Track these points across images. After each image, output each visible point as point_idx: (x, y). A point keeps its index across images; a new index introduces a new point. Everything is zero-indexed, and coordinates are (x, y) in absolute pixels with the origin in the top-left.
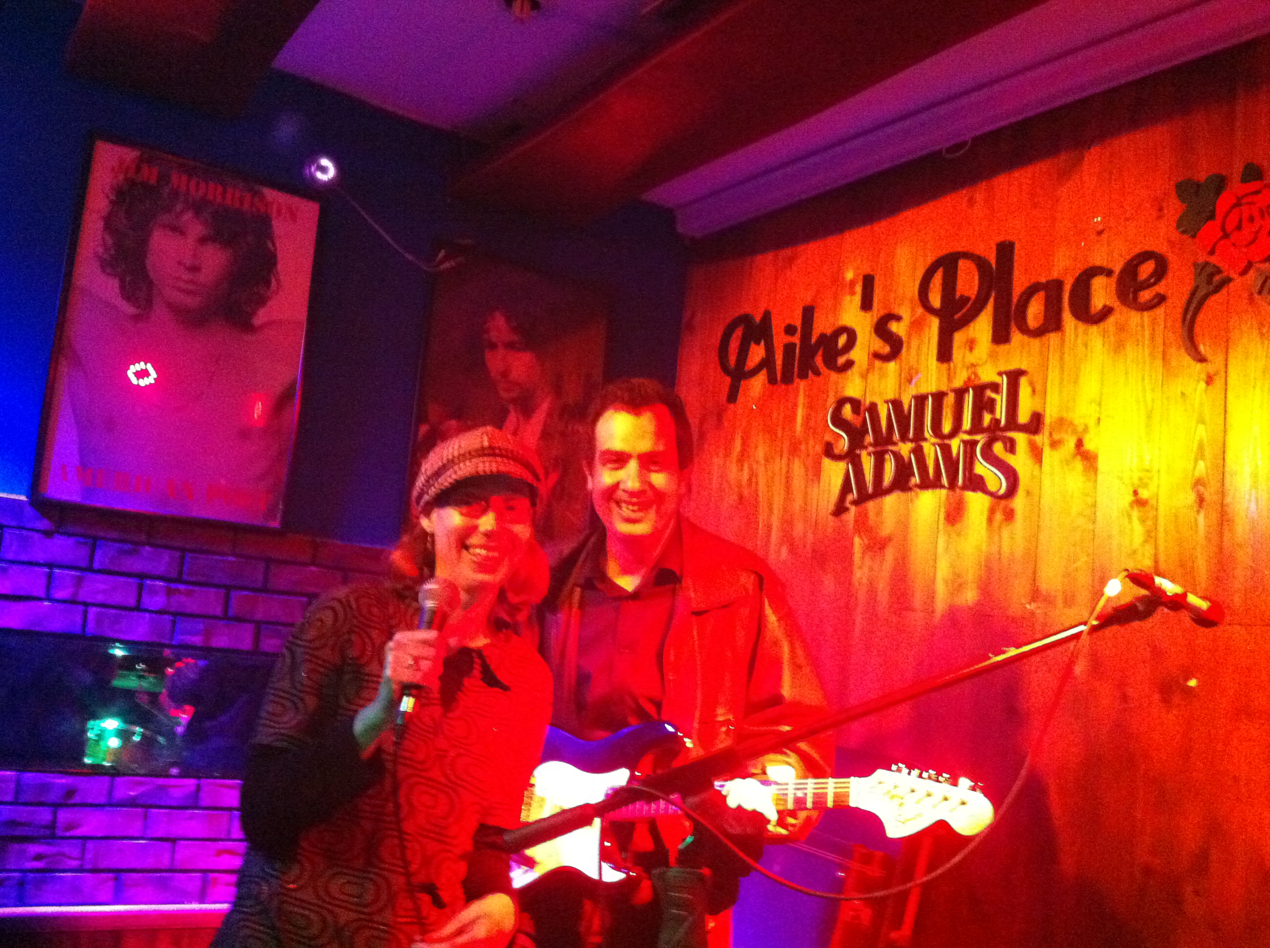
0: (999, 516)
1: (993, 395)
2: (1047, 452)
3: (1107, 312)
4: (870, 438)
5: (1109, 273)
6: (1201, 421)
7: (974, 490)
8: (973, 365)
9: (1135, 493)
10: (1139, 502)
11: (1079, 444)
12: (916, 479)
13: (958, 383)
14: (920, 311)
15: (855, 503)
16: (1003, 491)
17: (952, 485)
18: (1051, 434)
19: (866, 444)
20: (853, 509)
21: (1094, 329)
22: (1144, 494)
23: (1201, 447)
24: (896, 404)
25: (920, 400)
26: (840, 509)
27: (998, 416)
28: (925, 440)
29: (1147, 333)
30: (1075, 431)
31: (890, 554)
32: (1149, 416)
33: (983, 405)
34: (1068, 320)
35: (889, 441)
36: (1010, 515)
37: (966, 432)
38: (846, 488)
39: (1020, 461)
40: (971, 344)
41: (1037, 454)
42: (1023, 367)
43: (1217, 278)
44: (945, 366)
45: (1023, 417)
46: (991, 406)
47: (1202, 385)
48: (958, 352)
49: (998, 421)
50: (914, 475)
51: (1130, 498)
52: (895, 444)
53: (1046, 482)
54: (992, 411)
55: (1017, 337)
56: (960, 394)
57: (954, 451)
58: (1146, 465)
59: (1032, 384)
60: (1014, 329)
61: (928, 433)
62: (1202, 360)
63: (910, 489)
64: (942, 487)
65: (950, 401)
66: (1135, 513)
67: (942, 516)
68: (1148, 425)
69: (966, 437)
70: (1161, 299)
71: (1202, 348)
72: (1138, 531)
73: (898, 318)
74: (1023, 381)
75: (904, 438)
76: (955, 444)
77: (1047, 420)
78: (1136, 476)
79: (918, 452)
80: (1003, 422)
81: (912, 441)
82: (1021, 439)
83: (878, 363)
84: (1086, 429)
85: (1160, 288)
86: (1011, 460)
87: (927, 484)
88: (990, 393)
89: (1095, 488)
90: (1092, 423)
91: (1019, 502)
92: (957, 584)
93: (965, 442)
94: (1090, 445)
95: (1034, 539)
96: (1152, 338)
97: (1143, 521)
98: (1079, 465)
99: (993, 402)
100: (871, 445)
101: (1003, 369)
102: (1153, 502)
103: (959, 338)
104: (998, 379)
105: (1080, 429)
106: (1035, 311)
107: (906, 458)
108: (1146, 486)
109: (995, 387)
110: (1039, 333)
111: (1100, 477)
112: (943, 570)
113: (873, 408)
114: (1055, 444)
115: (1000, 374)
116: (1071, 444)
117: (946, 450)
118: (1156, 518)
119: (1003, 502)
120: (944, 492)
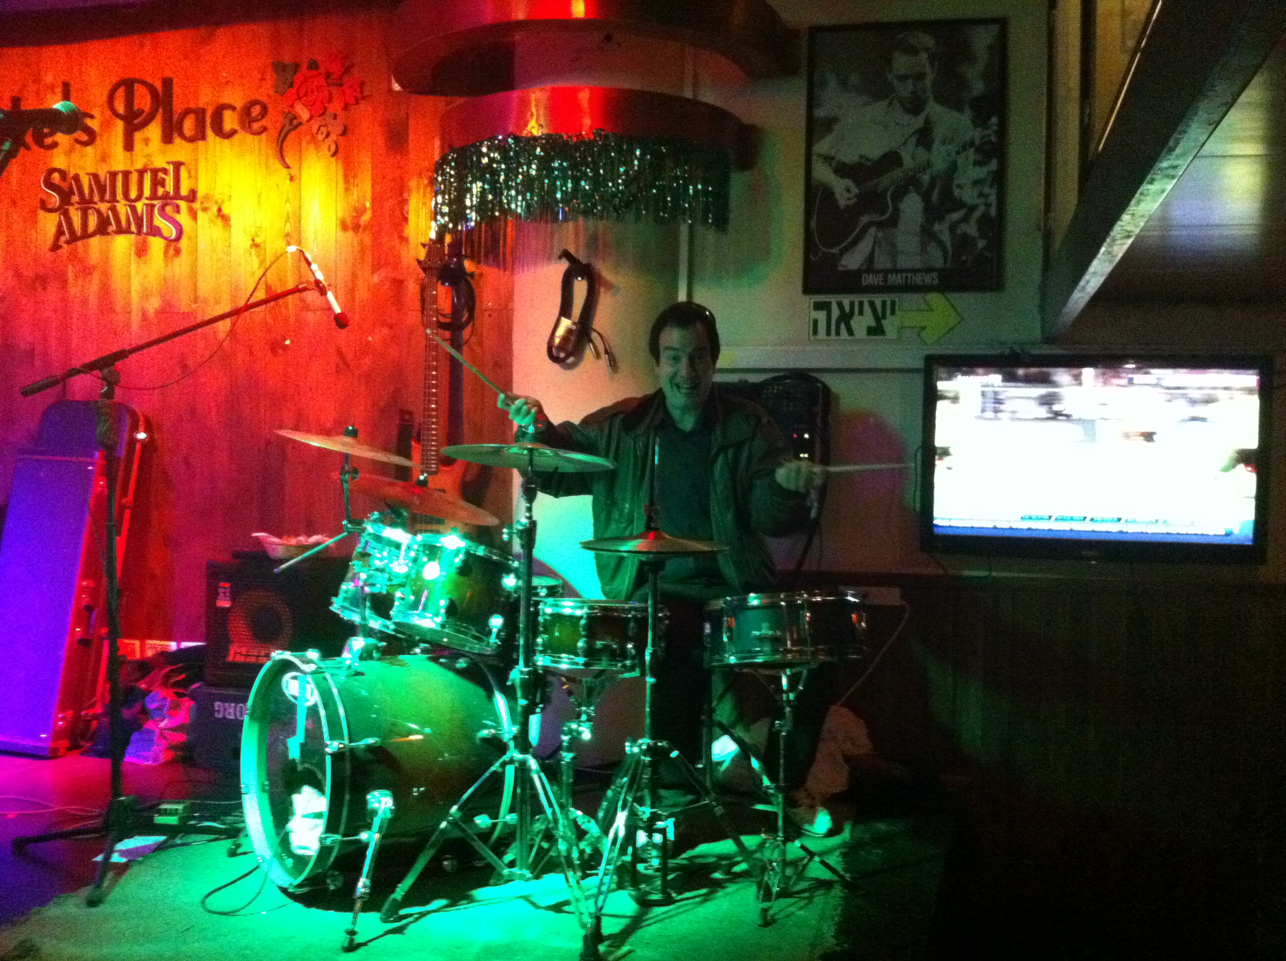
0: (171, 252)
1: (164, 176)
2: (200, 214)
3: (233, 133)
4: (75, 198)
5: (233, 108)
6: (287, 201)
7: (154, 236)
8: (148, 155)
9: (253, 240)
10: (255, 245)
11: (220, 210)
12: (113, 227)
13: (139, 166)
14: (109, 113)
15: (68, 242)
16: (173, 236)
17: (139, 232)
18: (202, 203)
19: (72, 201)
20: (65, 246)
21: (226, 141)
22: (258, 240)
23: (288, 217)
24: (95, 176)
25: (113, 175)
26: (55, 247)
27: (167, 189)
28: (118, 202)
29: (257, 149)
30: (216, 202)
31: (96, 277)
32: (259, 196)
33: (157, 183)
34: (209, 133)
35: (91, 201)
36: (178, 252)
37: (147, 199)
38: (60, 232)
39: (183, 218)
40: (147, 141)
41: (193, 214)
42: (182, 159)
43: (295, 122)
44: (128, 154)
45: (184, 192)
46: (163, 183)
47: (288, 181)
48: (138, 146)
49: (168, 193)
50: (111, 224)
51: (250, 242)
52: (96, 203)
53: (200, 232)
54: (163, 186)
55: (178, 141)
56: (141, 173)
57: (139, 210)
58: (258, 225)
59: (189, 172)
60: (175, 135)
61: (120, 196)
62: (288, 167)
63: (108, 234)
64: (133, 233)
65: (134, 177)
66: (253, 251)
67: (133, 252)
68: (259, 202)
69: (147, 202)
70: (264, 129)
71: (287, 160)
72: (255, 261)
73: (92, 117)
74: (183, 170)
75: (102, 200)
76: (139, 206)
77: (200, 195)
78: (253, 230)
79: (114, 209)
80: (172, 193)
81: (108, 202)
82: (183, 204)
83: (78, 146)
84: (223, 202)
85: (264, 122)
86: (178, 217)
87: (120, 231)
88: (161, 175)
89: (230, 236)
90: (226, 198)
91: (184, 243)
92: (145, 295)
93: (146, 205)
94: (225, 211)
95: (194, 267)
96: (260, 150)
97: (258, 256)
98: (219, 222)
99: (164, 180)
100: (78, 203)
101: (170, 160)
102: (262, 245)
103: (138, 136)
104: (167, 166)
105: (220, 201)
106: (189, 125)
107: (105, 215)
108: (258, 236)
109: (165, 171)
110: (191, 140)
111: (232, 229)
112: (136, 286)
113: (77, 178)
114: (205, 209)
115: (168, 163)
116: (215, 209)
117: (134, 209)
118: (265, 255)
119: (173, 244)
120: (133, 236)
